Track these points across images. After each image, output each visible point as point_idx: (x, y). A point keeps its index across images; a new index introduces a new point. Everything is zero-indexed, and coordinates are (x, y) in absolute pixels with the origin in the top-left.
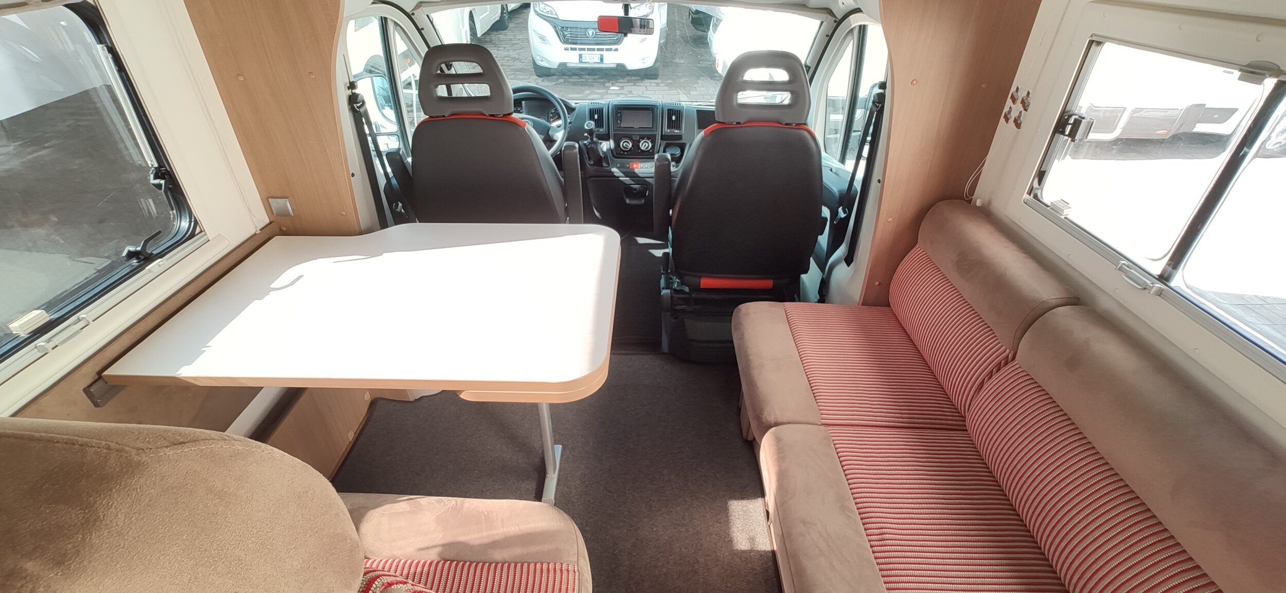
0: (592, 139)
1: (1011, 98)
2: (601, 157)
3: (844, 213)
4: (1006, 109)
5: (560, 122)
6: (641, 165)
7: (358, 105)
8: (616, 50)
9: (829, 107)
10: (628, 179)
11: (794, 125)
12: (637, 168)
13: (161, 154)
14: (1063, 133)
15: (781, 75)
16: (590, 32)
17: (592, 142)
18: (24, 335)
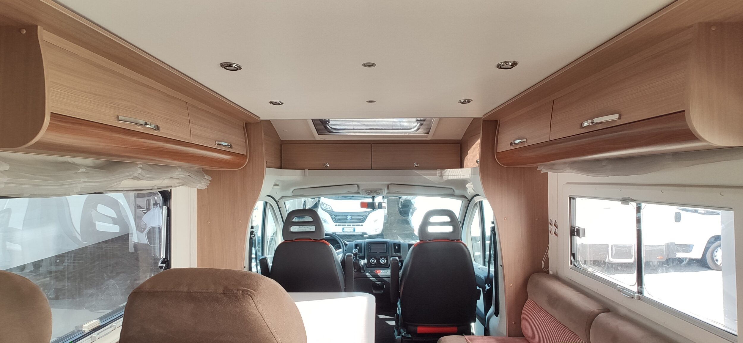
0: (356, 258)
1: (550, 224)
2: (361, 267)
3: (489, 287)
4: (550, 229)
5: (341, 250)
6: (381, 271)
7: (253, 236)
8: (362, 225)
9: (473, 240)
10: (374, 278)
11: (455, 240)
12: (379, 273)
13: (168, 252)
14: (574, 235)
15: (447, 219)
16: (349, 217)
17: (356, 259)
18: (87, 331)
